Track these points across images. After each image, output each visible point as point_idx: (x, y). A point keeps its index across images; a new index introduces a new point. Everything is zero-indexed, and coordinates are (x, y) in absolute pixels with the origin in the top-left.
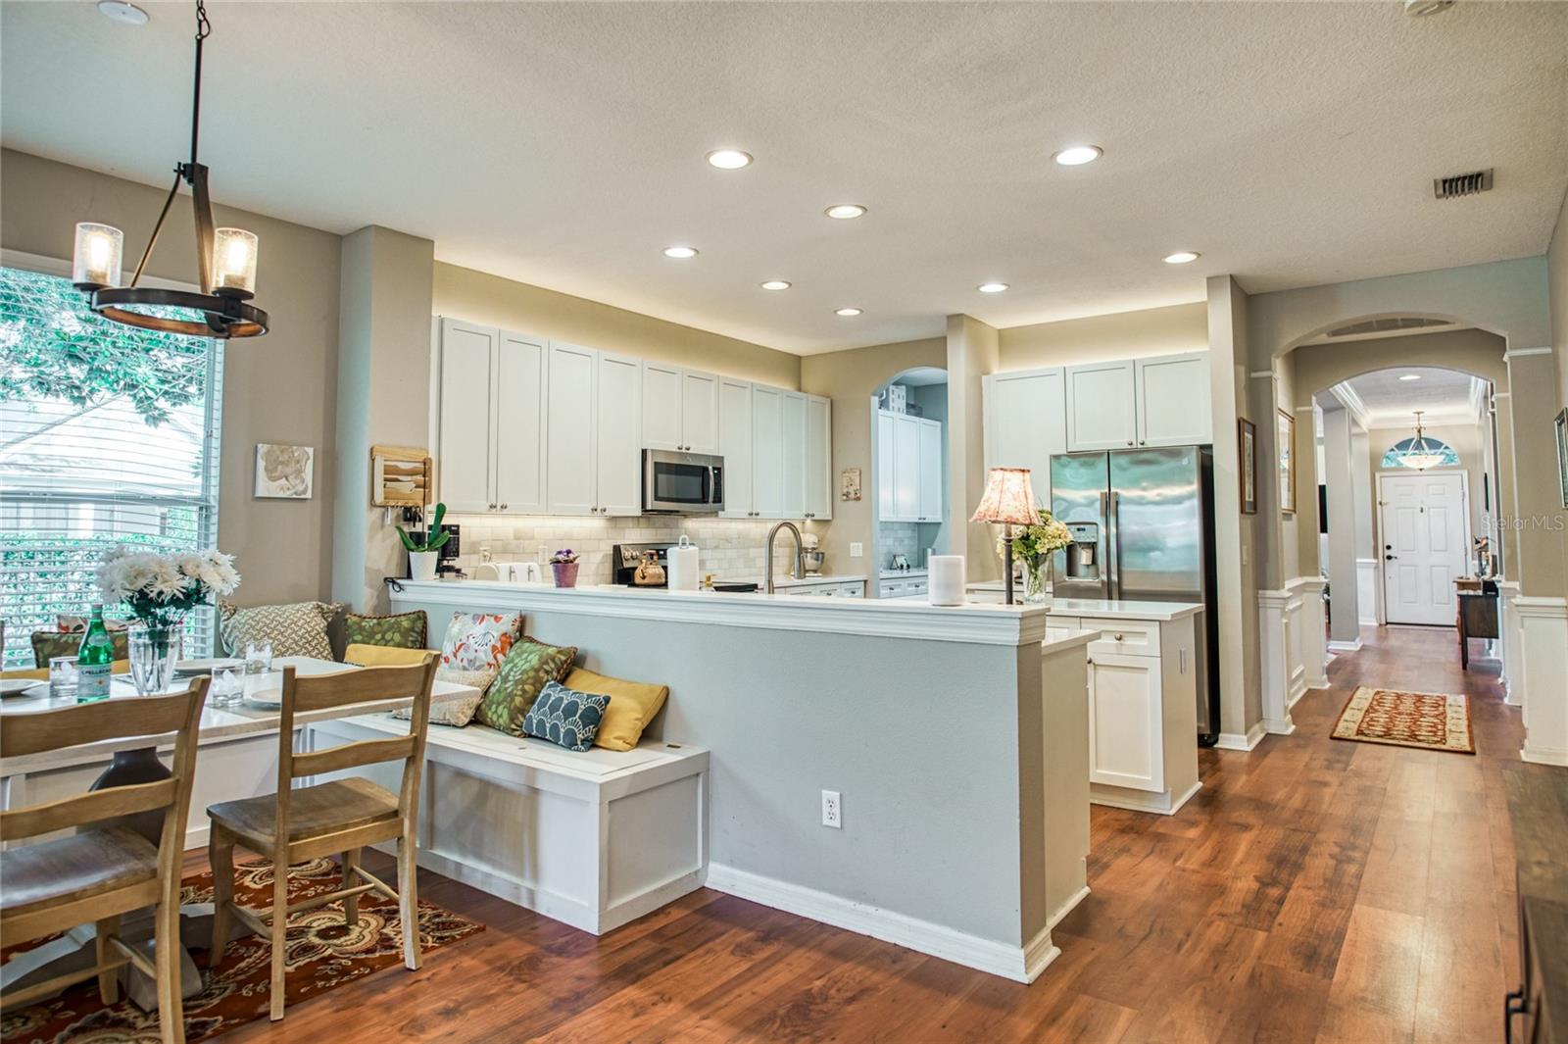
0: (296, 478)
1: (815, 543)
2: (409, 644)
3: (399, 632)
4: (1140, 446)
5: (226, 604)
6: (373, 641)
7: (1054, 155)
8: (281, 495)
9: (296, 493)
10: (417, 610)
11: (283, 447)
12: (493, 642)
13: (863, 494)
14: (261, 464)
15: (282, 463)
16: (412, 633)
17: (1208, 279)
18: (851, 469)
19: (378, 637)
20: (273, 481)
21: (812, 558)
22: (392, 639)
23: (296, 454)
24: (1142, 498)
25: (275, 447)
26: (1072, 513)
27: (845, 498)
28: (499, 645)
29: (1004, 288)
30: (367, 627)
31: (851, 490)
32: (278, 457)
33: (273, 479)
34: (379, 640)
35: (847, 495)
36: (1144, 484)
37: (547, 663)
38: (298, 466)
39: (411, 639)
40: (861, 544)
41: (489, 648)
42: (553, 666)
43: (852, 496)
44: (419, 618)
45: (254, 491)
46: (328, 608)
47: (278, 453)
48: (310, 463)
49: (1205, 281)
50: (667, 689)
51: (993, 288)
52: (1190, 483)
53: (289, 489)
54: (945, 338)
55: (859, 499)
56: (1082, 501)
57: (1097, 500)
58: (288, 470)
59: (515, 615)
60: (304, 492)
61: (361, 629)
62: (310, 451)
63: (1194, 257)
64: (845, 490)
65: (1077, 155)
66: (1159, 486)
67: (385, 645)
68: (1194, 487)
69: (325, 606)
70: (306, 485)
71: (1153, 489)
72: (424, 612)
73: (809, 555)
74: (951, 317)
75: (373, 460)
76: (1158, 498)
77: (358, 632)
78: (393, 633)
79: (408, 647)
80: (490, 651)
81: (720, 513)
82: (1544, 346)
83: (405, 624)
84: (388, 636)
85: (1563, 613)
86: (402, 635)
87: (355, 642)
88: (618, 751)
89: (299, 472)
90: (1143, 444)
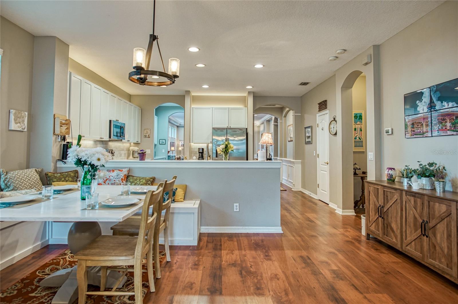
0: (22, 123)
1: (138, 150)
2: (75, 181)
3: (71, 177)
4: (229, 127)
5: (4, 170)
6: (61, 181)
7: (254, 66)
8: (18, 129)
9: (22, 129)
10: (75, 170)
11: (20, 111)
12: (122, 177)
13: (151, 136)
14: (12, 117)
15: (19, 117)
16: (75, 177)
17: (249, 92)
18: (147, 129)
19: (63, 179)
20: (16, 124)
21: (137, 154)
22: (69, 180)
23: (23, 115)
24: (234, 139)
25: (17, 111)
26: (218, 142)
27: (145, 137)
28: (123, 178)
29: (208, 87)
30: (58, 176)
31: (147, 135)
32: (18, 116)
33: (16, 123)
34: (64, 180)
35: (146, 136)
36: (235, 136)
37: (148, 182)
38: (23, 119)
39: (75, 179)
40: (150, 150)
41: (120, 179)
42: (150, 182)
43: (147, 136)
44: (76, 172)
45: (9, 128)
46: (38, 171)
47: (18, 113)
48: (26, 118)
49: (248, 92)
50: (186, 185)
51: (206, 86)
52: (244, 136)
53: (20, 127)
54: (184, 96)
55: (149, 137)
56: (221, 140)
57: (224, 140)
58: (21, 120)
59: (127, 170)
60: (24, 129)
61: (56, 177)
62: (27, 113)
63: (252, 87)
64: (145, 135)
65: (259, 66)
66: (238, 137)
67: (66, 182)
68: (245, 137)
69: (37, 170)
70: (25, 126)
71: (236, 137)
72: (77, 170)
73: (136, 153)
74: (186, 91)
75: (54, 119)
76: (238, 140)
77: (54, 178)
78: (69, 178)
79: (74, 182)
80: (121, 180)
81: (123, 140)
82: (300, 113)
83: (72, 174)
84: (67, 179)
85: (300, 163)
86: (72, 178)
87: (54, 182)
88: (181, 202)
89: (23, 121)
90: (230, 127)
